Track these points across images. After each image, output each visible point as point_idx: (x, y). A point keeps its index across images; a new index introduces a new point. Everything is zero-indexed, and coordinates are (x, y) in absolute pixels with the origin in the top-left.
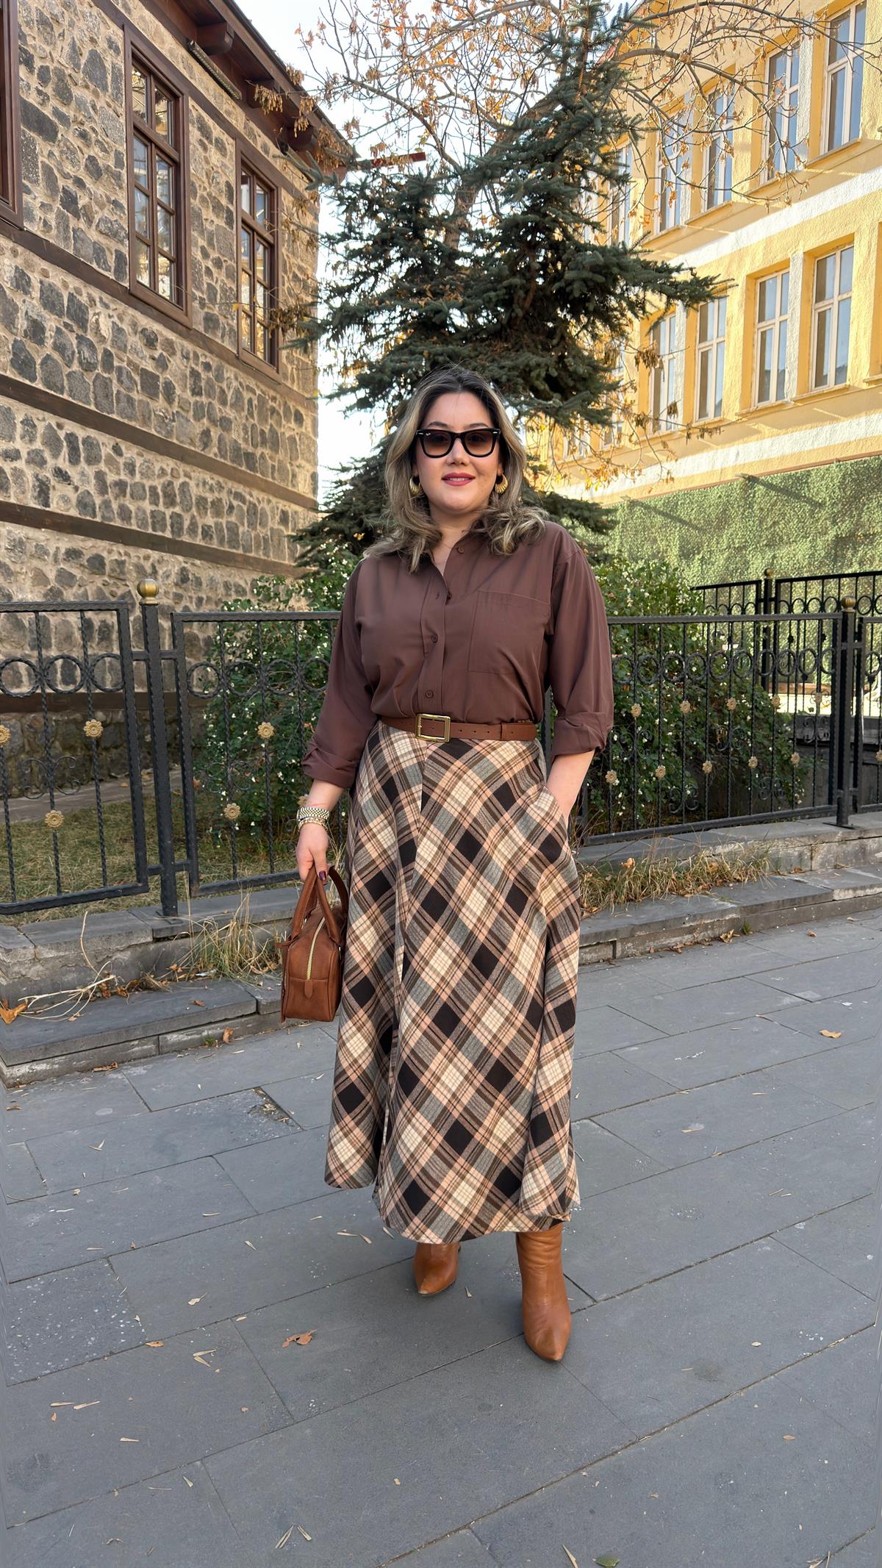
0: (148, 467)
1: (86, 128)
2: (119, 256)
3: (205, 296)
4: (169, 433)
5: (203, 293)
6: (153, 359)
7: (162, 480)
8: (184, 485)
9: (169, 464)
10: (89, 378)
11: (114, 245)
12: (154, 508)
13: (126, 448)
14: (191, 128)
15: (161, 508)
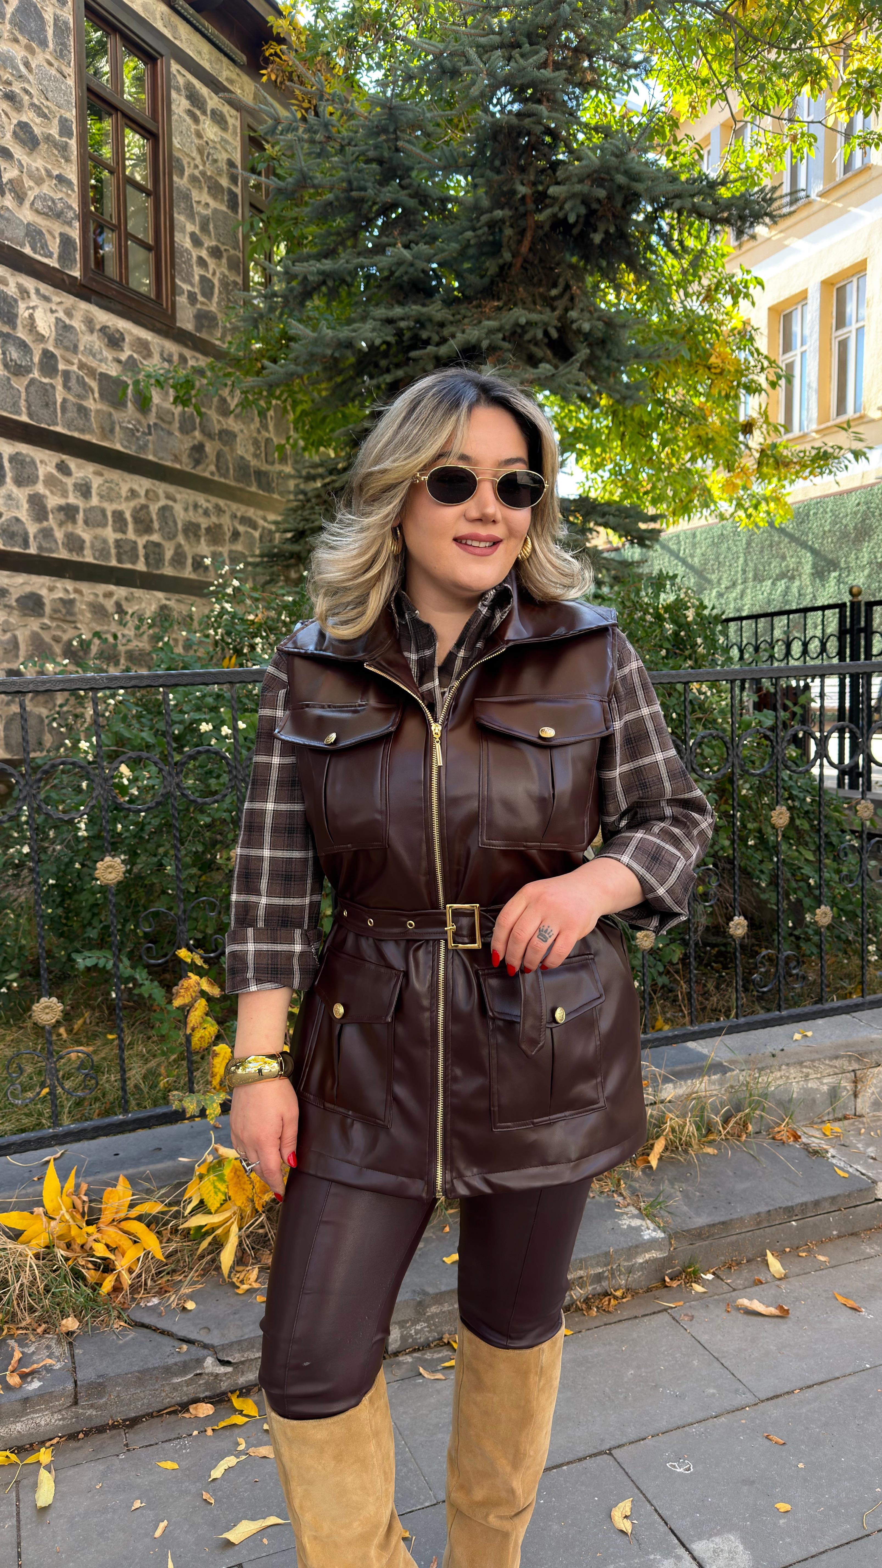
0: (111, 489)
1: (16, 88)
2: (66, 240)
3: (197, 290)
4: (143, 448)
5: (192, 285)
6: (119, 361)
7: (132, 504)
8: (164, 509)
9: (142, 484)
10: (20, 384)
11: (57, 228)
12: (119, 536)
13: (79, 467)
14: (174, 95)
15: (131, 535)
